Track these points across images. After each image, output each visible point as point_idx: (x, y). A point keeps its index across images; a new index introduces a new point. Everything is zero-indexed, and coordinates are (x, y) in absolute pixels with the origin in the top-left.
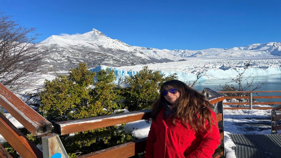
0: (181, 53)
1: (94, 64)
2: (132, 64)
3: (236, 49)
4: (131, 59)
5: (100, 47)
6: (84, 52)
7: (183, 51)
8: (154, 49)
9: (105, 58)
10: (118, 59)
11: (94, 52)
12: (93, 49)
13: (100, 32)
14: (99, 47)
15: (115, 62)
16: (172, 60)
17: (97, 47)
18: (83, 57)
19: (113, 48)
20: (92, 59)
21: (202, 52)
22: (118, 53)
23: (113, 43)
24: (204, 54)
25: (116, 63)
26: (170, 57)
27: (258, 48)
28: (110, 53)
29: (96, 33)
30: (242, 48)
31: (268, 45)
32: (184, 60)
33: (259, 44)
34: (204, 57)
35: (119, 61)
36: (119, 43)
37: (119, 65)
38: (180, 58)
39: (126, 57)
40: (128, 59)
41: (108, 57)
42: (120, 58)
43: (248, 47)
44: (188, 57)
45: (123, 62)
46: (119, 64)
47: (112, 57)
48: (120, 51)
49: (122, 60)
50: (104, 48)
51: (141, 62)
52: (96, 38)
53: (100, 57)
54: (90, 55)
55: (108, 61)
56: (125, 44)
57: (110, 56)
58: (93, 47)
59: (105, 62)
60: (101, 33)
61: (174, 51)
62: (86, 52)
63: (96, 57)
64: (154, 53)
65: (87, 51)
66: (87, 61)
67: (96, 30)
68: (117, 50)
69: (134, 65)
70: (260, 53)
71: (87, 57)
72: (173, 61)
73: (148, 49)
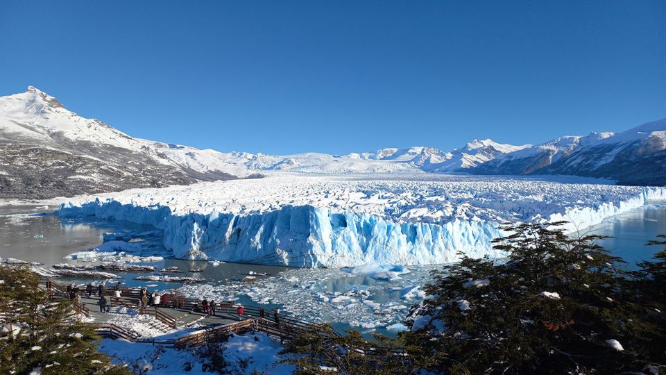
0: (246, 160)
1: (43, 182)
2: (154, 184)
3: (355, 156)
4: (149, 171)
5: (57, 136)
6: (9, 147)
7: (250, 156)
8: (187, 149)
9: (76, 167)
10: (116, 169)
11: (42, 150)
12: (38, 141)
13: (49, 98)
14: (53, 135)
15: (107, 178)
16: (233, 174)
17: (47, 136)
18: (5, 162)
19: (92, 139)
20: (35, 167)
21: (293, 160)
22: (111, 154)
23: (89, 127)
24: (296, 164)
25: (110, 181)
26: (229, 170)
27: (395, 156)
28: (86, 153)
29: (39, 99)
30: (366, 155)
31: (411, 151)
32: (259, 176)
33: (395, 150)
34: (298, 170)
35: (120, 176)
36: (101, 128)
37: (118, 187)
38: (251, 172)
39: (136, 166)
40: (140, 170)
41: (85, 164)
42: (119, 167)
43: (376, 153)
44: (265, 169)
45: (128, 177)
46: (116, 183)
47: (98, 165)
48: (112, 148)
49: (126, 174)
50: (67, 140)
51: (176, 180)
52: (41, 111)
53: (62, 164)
54: (30, 155)
55: (86, 174)
56: (119, 132)
57: (92, 160)
58: (35, 135)
59: (77, 176)
60: (53, 100)
61: (230, 155)
62: (18, 148)
63: (49, 163)
64: (189, 157)
65: (21, 146)
66: (18, 173)
67: (38, 91)
68: (105, 146)
69: (159, 186)
70: (399, 166)
71: (20, 162)
72: (235, 178)
73: (172, 146)
